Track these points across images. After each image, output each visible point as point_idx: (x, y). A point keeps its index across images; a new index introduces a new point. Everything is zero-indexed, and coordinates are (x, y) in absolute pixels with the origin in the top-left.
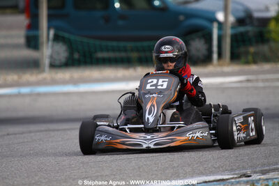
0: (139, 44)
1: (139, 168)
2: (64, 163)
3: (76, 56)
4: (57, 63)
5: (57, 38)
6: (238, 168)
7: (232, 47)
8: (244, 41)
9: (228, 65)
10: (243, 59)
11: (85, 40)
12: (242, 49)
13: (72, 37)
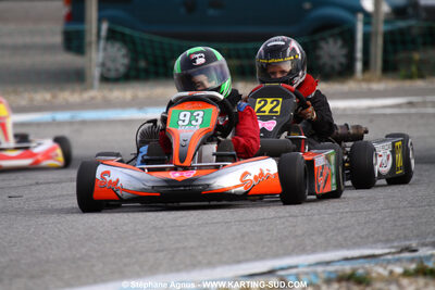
0: (240, 46)
1: (243, 236)
2: (125, 228)
3: (142, 64)
4: (112, 74)
5: (112, 36)
6: (398, 238)
7: (385, 52)
8: (404, 43)
9: (380, 80)
10: (403, 72)
11: (157, 38)
12: (401, 55)
13: (136, 34)
